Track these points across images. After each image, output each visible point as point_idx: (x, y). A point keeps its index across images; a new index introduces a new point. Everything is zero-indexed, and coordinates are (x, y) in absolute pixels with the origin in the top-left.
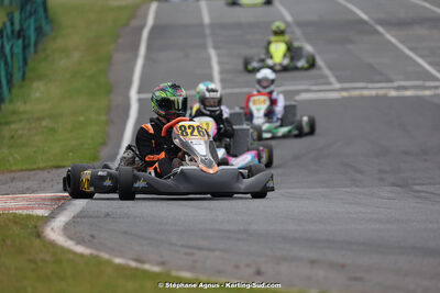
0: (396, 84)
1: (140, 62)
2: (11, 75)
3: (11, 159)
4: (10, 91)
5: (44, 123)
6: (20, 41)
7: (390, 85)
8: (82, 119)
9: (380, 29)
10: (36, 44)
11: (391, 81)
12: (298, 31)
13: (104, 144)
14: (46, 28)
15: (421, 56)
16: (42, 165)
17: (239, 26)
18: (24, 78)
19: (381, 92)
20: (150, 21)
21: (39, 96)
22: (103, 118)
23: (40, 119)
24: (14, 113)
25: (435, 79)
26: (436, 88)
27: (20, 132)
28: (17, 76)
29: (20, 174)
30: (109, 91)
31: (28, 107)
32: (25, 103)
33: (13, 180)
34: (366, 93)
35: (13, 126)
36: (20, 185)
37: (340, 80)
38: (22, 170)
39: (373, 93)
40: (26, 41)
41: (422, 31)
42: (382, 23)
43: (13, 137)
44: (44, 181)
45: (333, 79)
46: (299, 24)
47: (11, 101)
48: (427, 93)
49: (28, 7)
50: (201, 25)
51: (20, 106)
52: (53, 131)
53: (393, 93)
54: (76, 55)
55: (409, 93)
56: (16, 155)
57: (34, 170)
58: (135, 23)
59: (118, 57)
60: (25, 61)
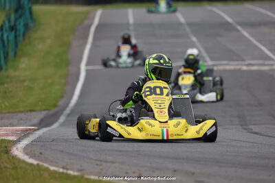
0: (247, 62)
1: (88, 47)
2: (7, 54)
3: (3, 105)
4: (6, 63)
5: (26, 84)
6: (13, 33)
7: (243, 63)
8: (49, 81)
9: (239, 28)
10: (24, 35)
11: (243, 60)
12: (188, 29)
13: (62, 97)
14: (31, 25)
15: (264, 45)
16: (21, 109)
17: (151, 25)
18: (15, 55)
19: (237, 67)
20: (96, 21)
21: (25, 67)
22: (63, 81)
23: (24, 81)
24: (8, 77)
25: (272, 59)
26: (272, 65)
27: (10, 89)
28: (11, 54)
29: (7, 115)
30: (68, 64)
31: (17, 74)
32: (15, 71)
33: (2, 118)
34: (228, 67)
35: (6, 85)
36: (6, 121)
37: (212, 59)
38: (9, 113)
39: (232, 68)
40: (18, 33)
41: (266, 30)
42: (241, 24)
43: (5, 92)
44: (21, 119)
45: (208, 59)
46: (189, 24)
47: (6, 70)
48: (266, 68)
49: (20, 12)
50: (128, 24)
51: (11, 73)
52: (30, 88)
53: (245, 68)
54: (49, 42)
55: (255, 68)
56: (6, 103)
57: (16, 112)
58: (86, 22)
59: (75, 43)
60: (16, 45)
